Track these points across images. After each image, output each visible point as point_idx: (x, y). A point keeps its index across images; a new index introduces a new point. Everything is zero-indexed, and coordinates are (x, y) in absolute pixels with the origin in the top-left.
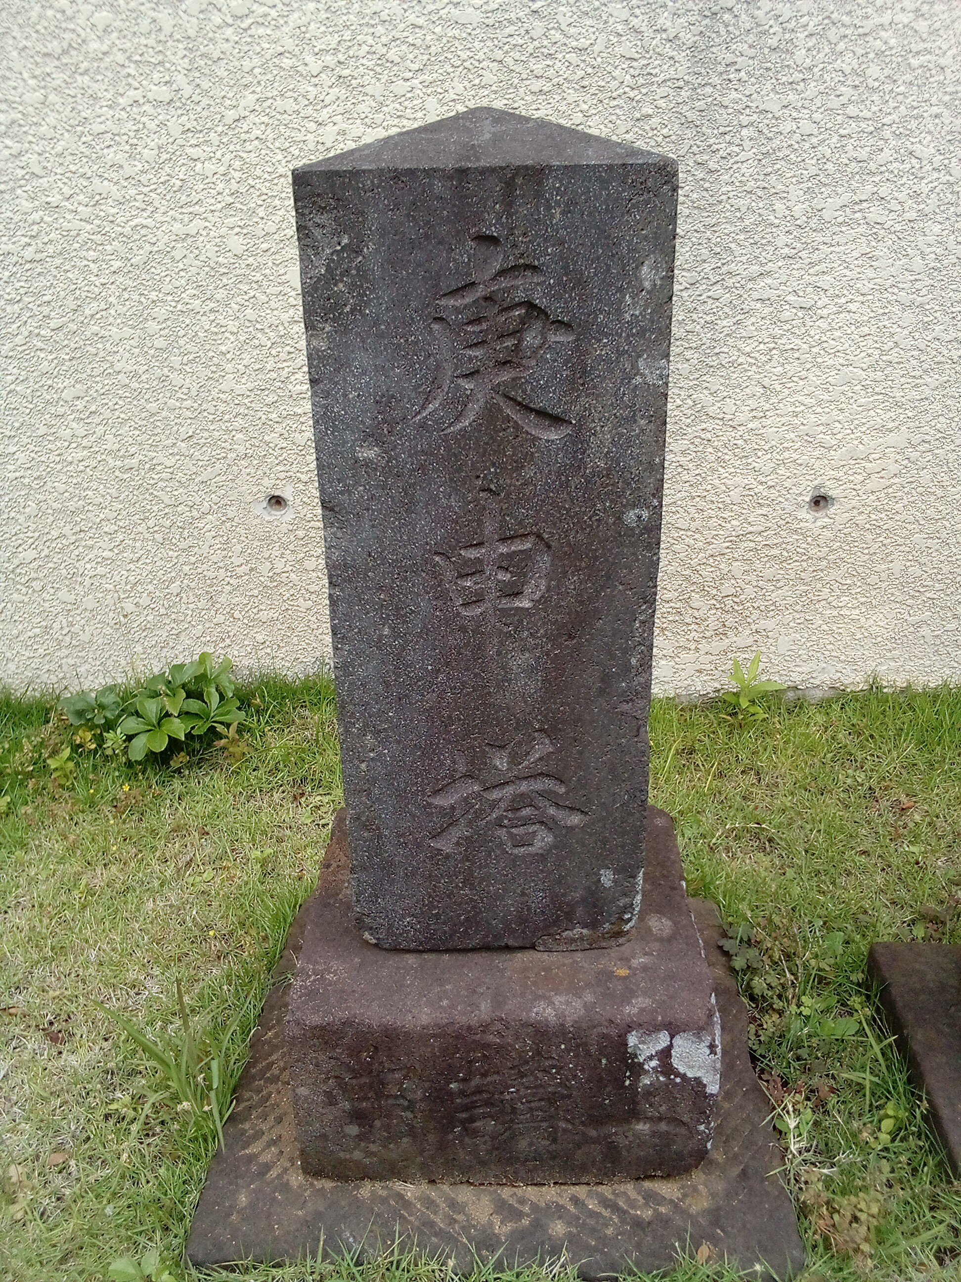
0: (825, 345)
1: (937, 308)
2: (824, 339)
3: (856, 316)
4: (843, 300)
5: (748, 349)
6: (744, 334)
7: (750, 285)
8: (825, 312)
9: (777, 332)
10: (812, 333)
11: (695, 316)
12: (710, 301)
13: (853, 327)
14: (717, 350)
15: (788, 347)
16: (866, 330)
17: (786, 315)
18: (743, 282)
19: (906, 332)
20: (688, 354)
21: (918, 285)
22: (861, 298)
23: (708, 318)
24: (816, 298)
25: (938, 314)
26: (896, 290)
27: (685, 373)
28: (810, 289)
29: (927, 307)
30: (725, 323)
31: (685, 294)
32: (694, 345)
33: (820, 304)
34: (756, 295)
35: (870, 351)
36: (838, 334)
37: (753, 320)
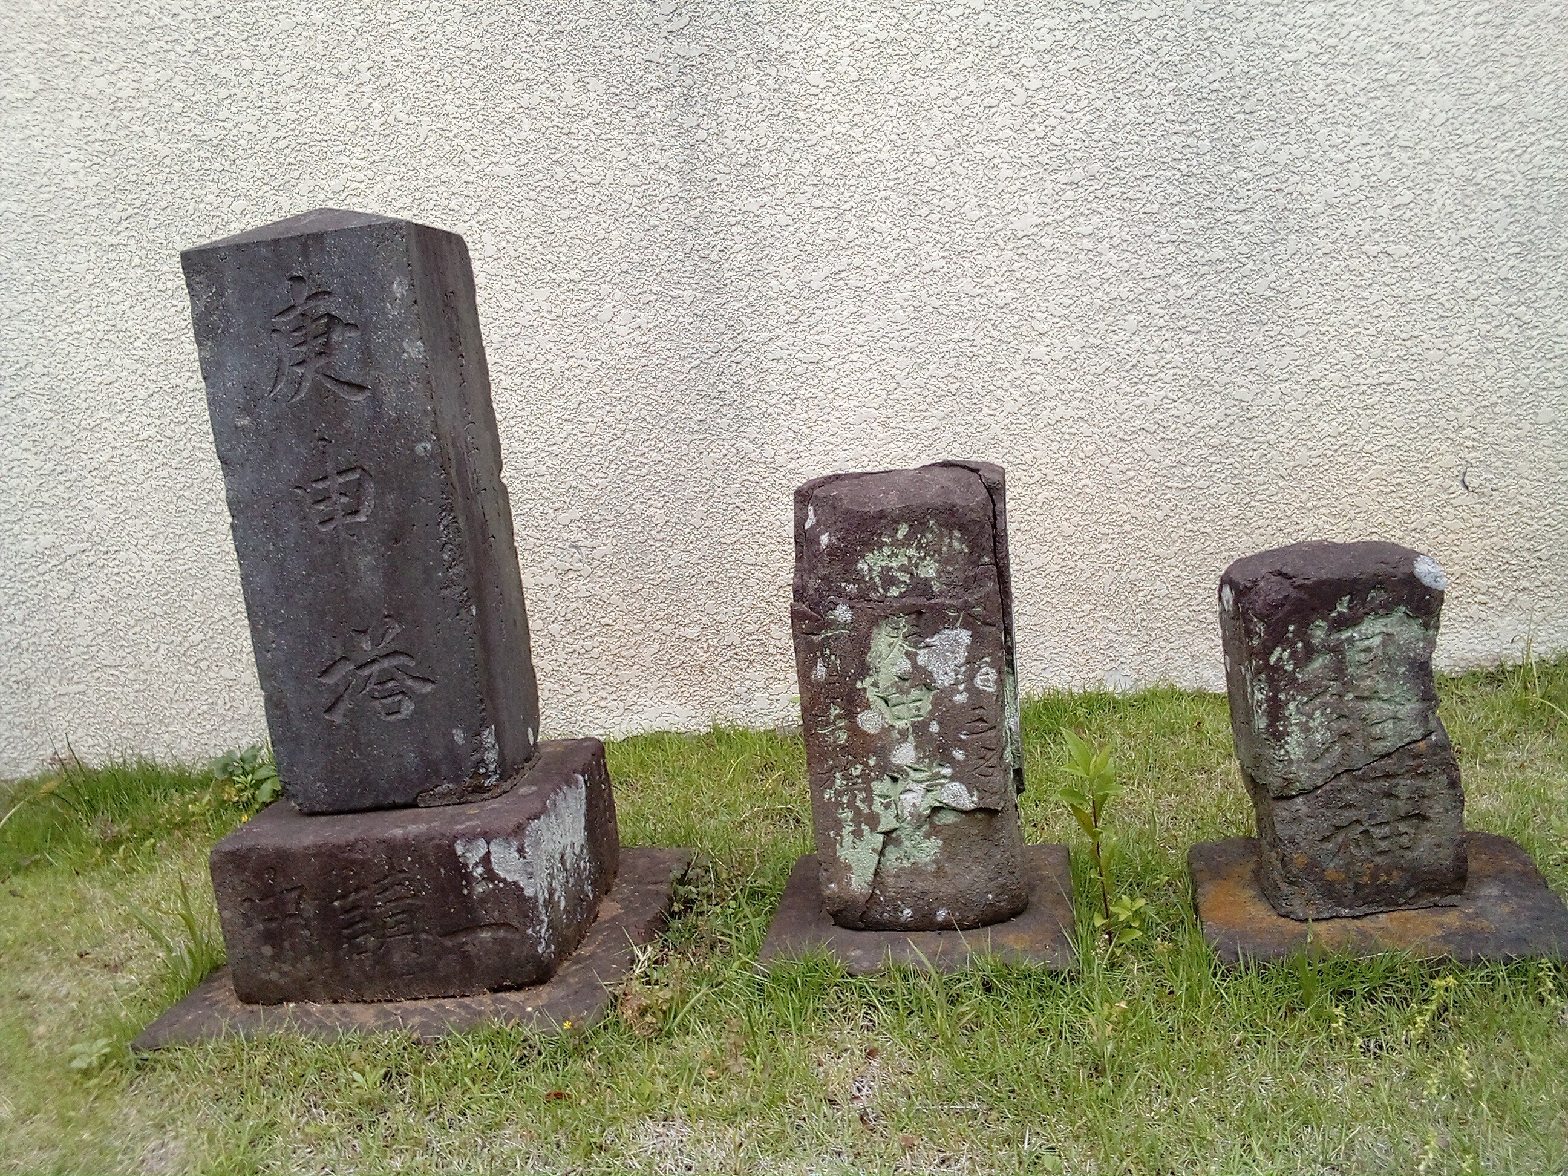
0: (838, 391)
1: (926, 350)
2: (836, 386)
3: (859, 365)
4: (844, 353)
5: (774, 401)
6: (768, 389)
7: (764, 348)
8: (831, 364)
9: (795, 384)
10: (825, 383)
11: (723, 379)
12: (734, 365)
13: (858, 374)
14: (748, 405)
15: (807, 396)
16: (869, 375)
17: (799, 370)
18: (758, 347)
19: (905, 373)
20: (724, 410)
21: (905, 333)
22: (859, 349)
23: (735, 379)
24: (822, 353)
25: (928, 356)
26: (887, 340)
27: (725, 427)
28: (814, 347)
29: (918, 350)
30: (750, 381)
31: (711, 361)
32: (728, 402)
33: (825, 358)
34: (770, 356)
35: (877, 393)
36: (846, 381)
37: (773, 376)
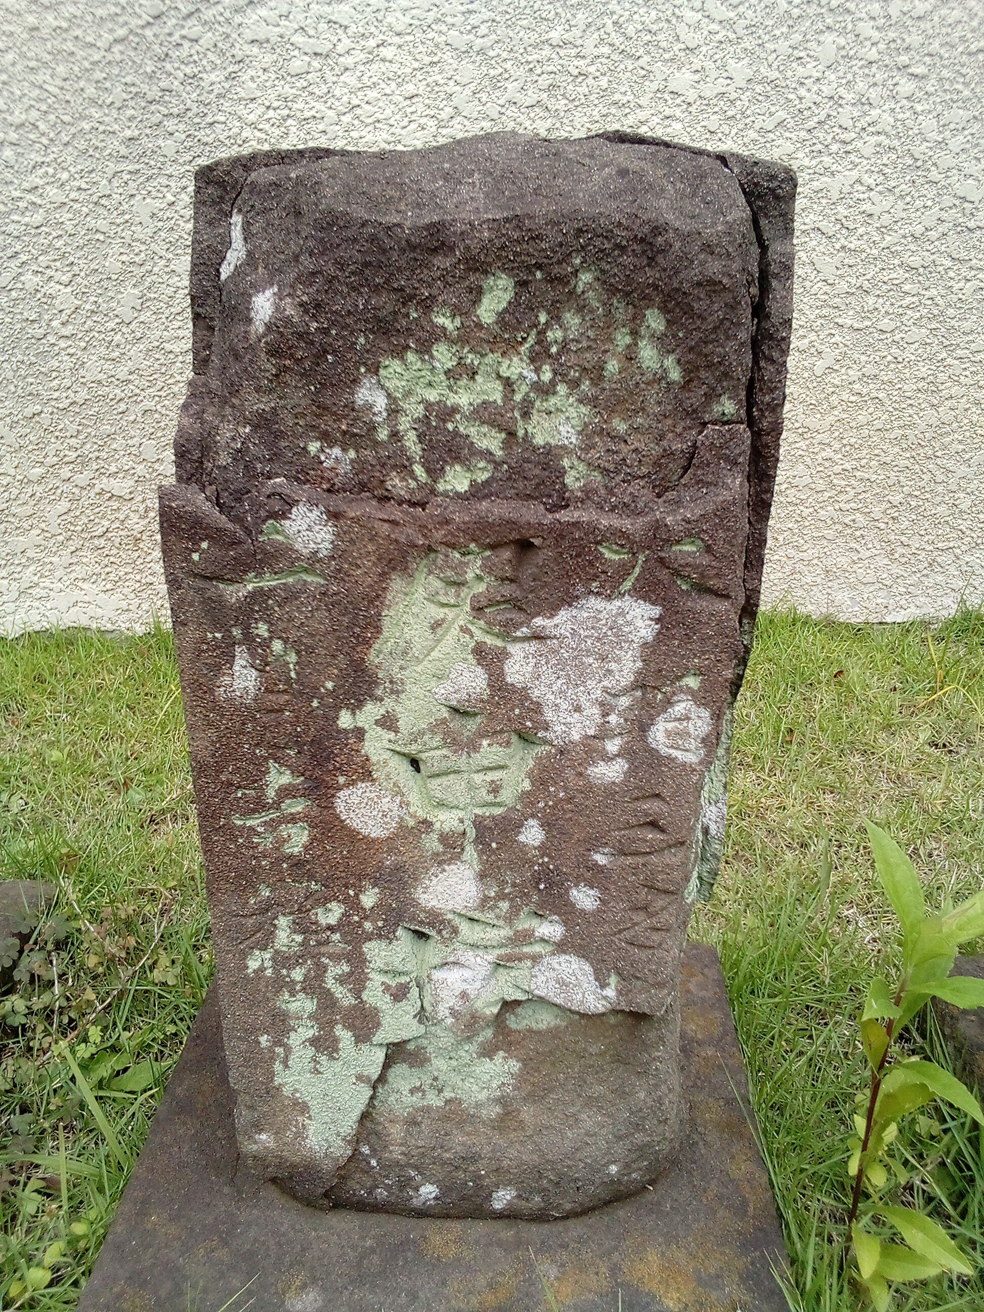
0: (358, 111)
1: (505, 55)
2: (355, 102)
3: (395, 67)
4: (372, 43)
5: (252, 118)
6: (243, 94)
7: (238, 19)
8: (349, 61)
9: (288, 91)
10: (337, 92)
11: (168, 67)
12: (186, 44)
13: (393, 85)
14: (209, 119)
15: (307, 114)
16: (410, 89)
17: (297, 65)
18: (227, 14)
19: (468, 92)
20: (170, 124)
21: (474, 20)
22: (397, 40)
23: (188, 70)
24: (334, 39)
25: (508, 65)
26: (444, 28)
27: (171, 153)
28: (323, 26)
29: (492, 53)
30: (213, 77)
31: (148, 33)
32: (175, 111)
33: (340, 48)
34: (249, 35)
35: (423, 121)
36: (372, 94)
37: (252, 72)
